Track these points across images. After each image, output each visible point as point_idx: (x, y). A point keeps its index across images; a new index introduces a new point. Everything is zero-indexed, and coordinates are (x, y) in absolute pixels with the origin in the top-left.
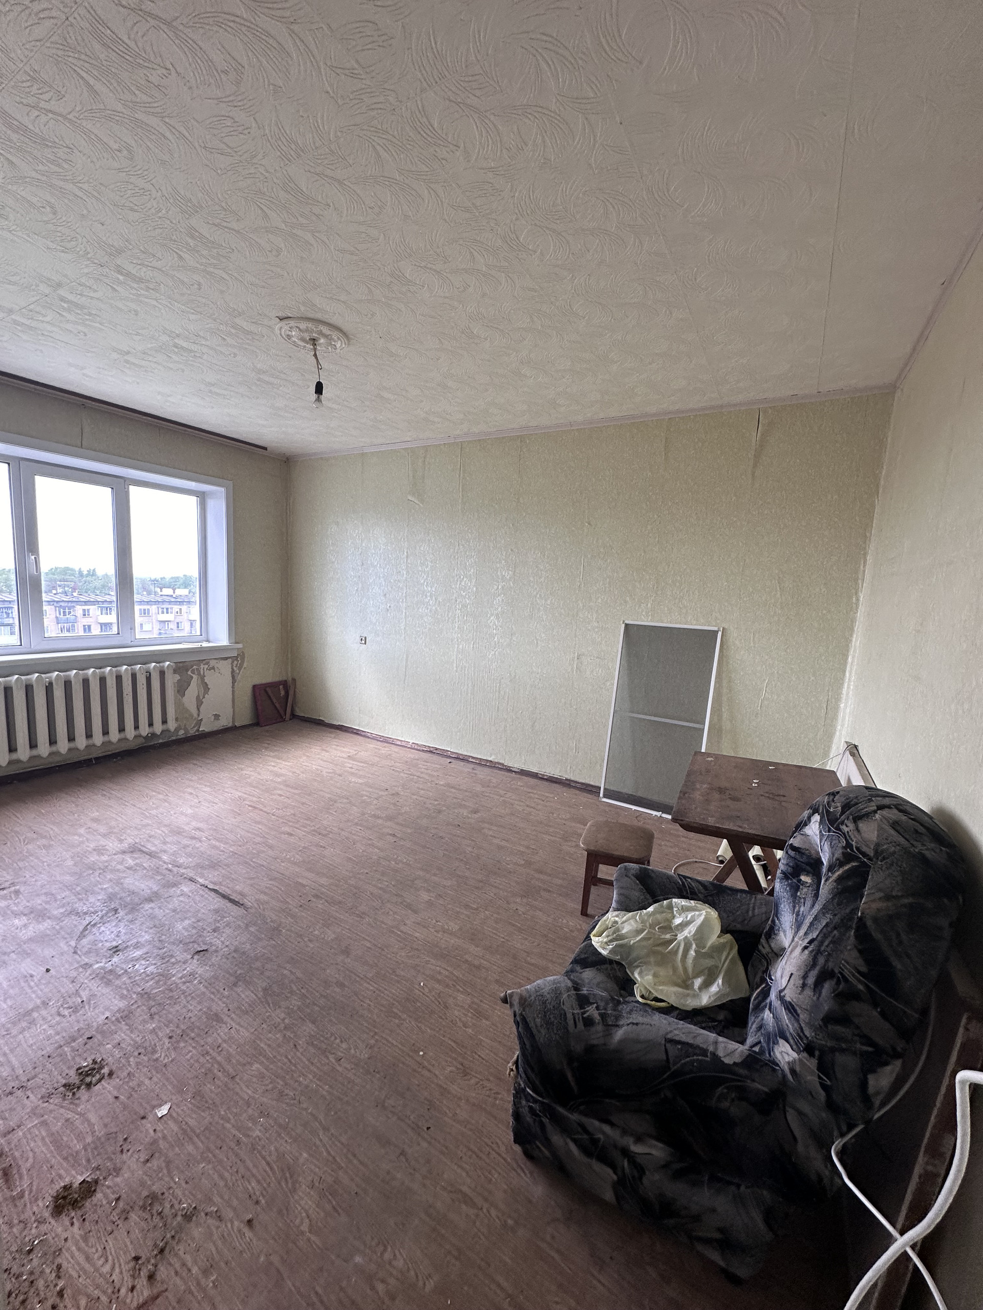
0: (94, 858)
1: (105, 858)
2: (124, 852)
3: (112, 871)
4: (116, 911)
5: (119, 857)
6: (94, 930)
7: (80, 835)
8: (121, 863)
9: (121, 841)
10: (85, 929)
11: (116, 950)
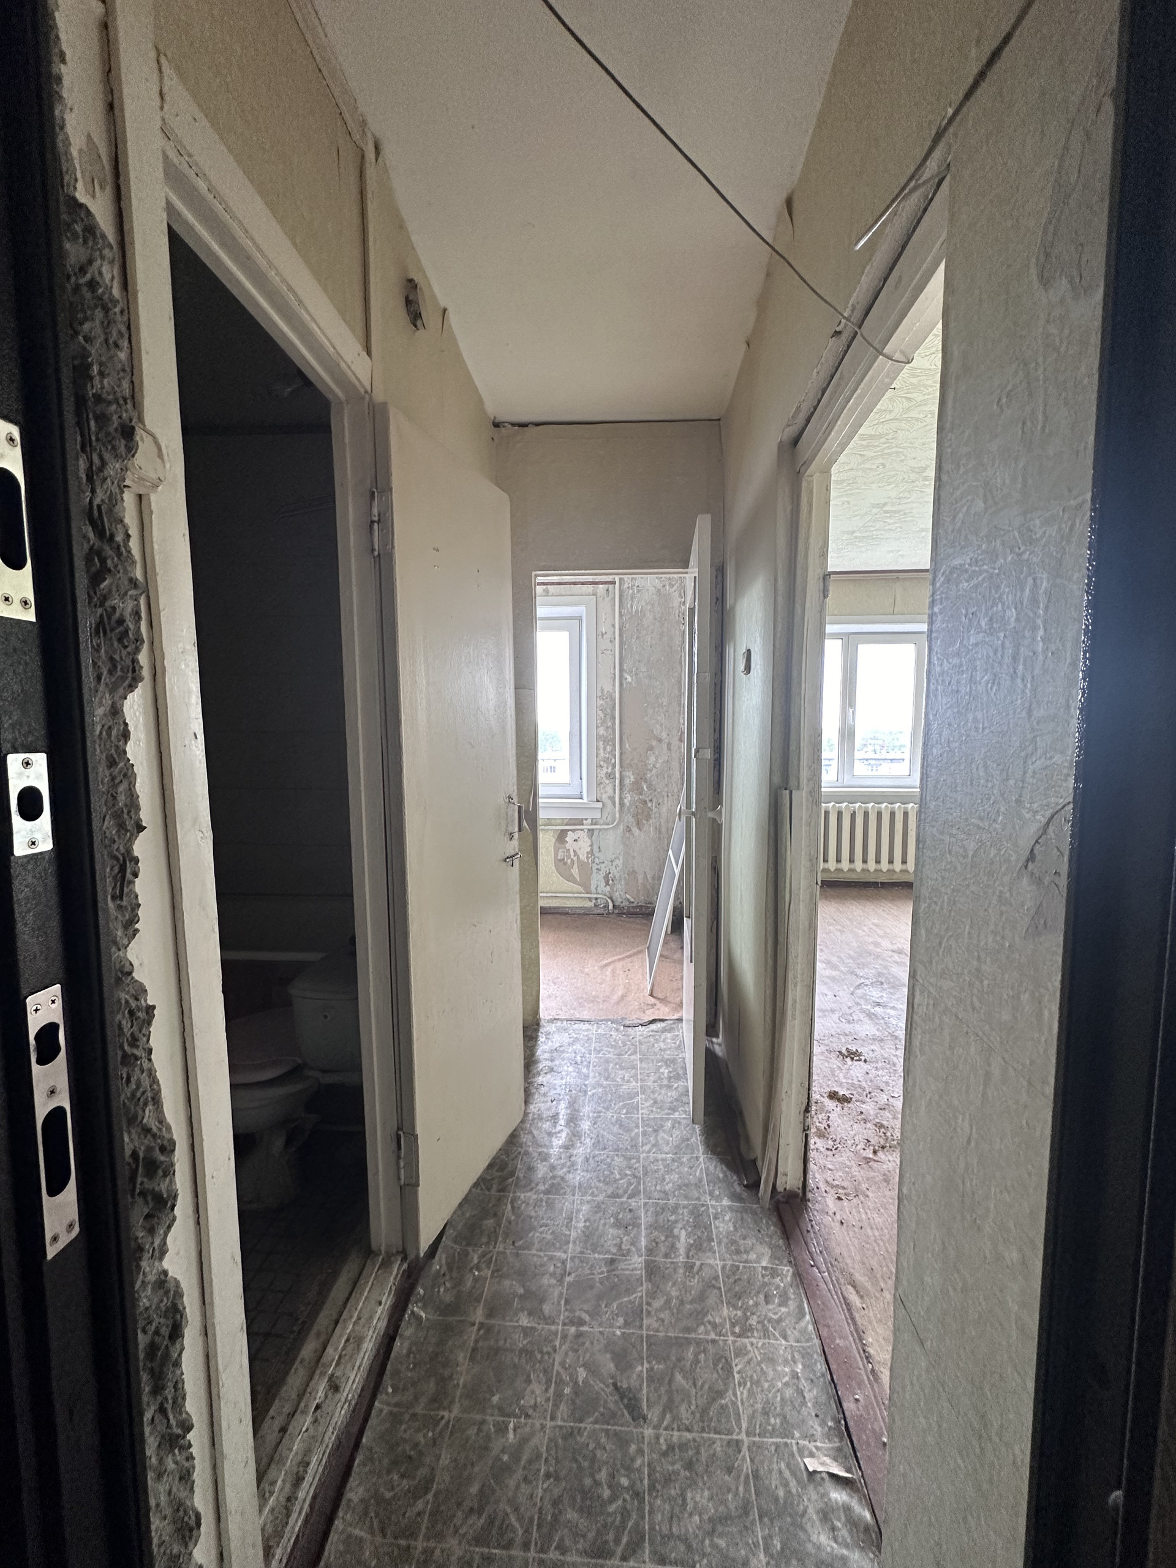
0: (871, 947)
1: (878, 950)
2: (893, 951)
3: (883, 960)
4: (882, 983)
5: (891, 953)
6: (866, 988)
7: (864, 931)
8: (891, 957)
9: (892, 944)
10: (860, 985)
11: (878, 1004)
